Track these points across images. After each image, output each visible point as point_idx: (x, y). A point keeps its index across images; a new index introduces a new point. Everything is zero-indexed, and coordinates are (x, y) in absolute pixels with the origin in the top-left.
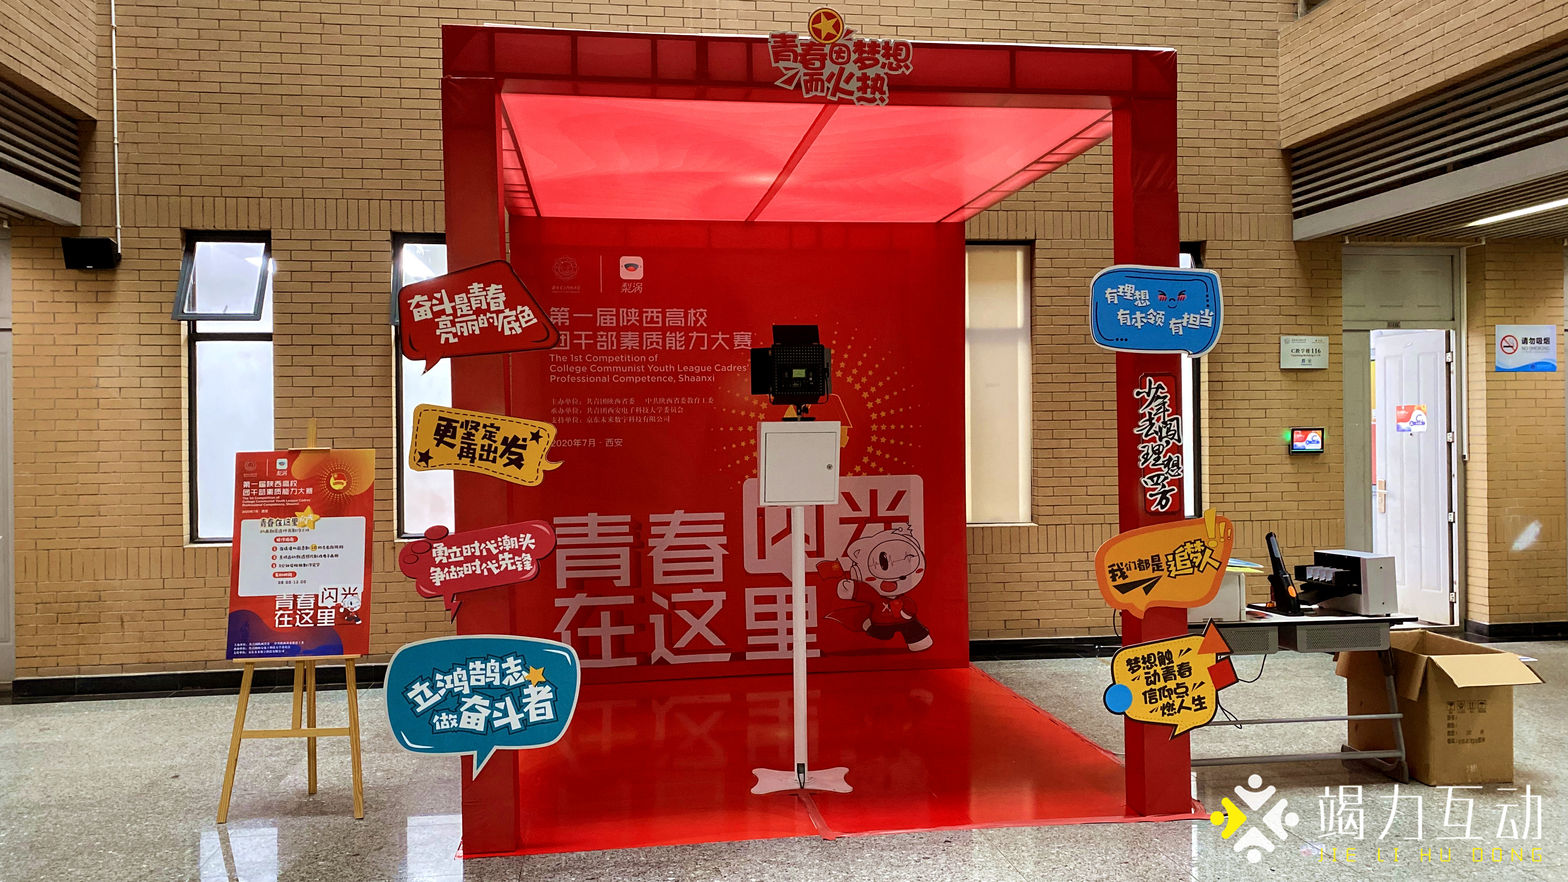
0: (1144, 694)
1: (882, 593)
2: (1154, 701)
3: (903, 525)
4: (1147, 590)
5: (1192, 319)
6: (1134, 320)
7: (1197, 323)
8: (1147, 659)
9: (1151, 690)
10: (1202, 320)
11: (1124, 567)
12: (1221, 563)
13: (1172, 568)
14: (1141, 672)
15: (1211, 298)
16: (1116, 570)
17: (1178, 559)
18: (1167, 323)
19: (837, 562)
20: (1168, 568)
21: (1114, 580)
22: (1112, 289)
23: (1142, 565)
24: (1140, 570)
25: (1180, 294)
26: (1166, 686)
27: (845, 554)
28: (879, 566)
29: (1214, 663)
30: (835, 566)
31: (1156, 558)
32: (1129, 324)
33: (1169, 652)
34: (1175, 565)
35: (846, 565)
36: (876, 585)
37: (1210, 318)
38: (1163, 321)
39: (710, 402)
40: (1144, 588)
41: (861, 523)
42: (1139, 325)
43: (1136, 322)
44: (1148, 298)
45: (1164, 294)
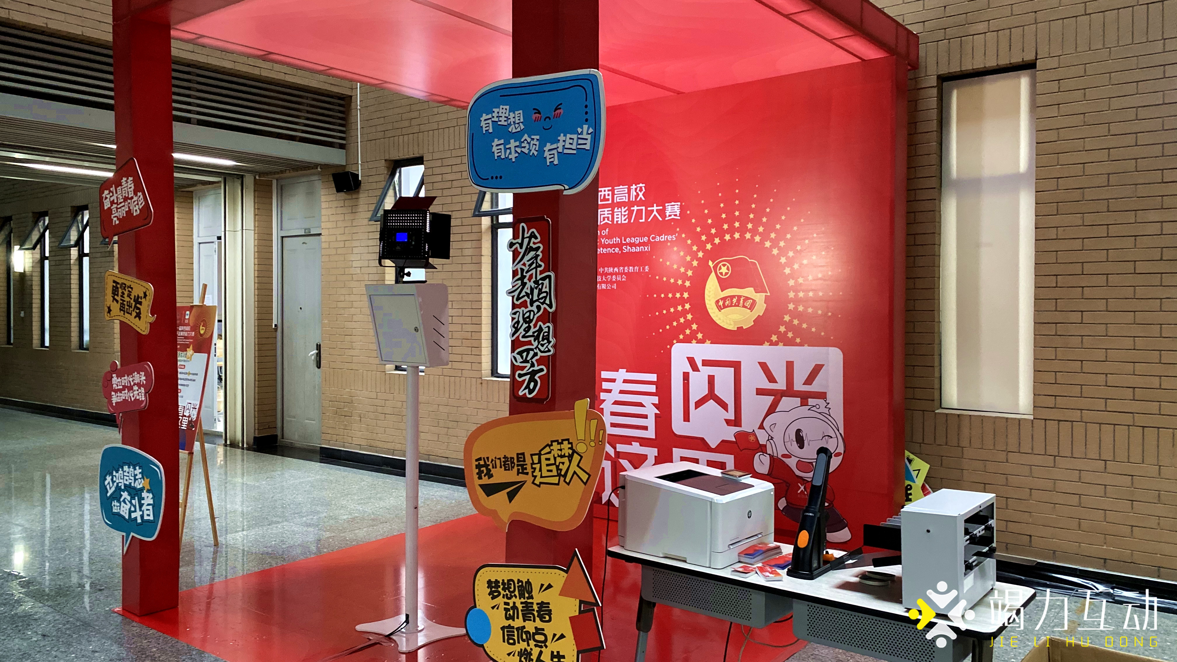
0: (503, 628)
1: (798, 473)
2: (511, 641)
3: (821, 402)
4: (511, 496)
5: (568, 141)
6: (508, 151)
7: (574, 147)
8: (507, 585)
9: (509, 626)
10: (580, 141)
11: (489, 463)
12: (589, 476)
13: (537, 473)
14: (500, 600)
15: (590, 110)
16: (483, 466)
17: (544, 462)
18: (541, 151)
19: (753, 433)
20: (533, 472)
21: (480, 478)
22: (487, 115)
23: (507, 463)
24: (505, 470)
25: (556, 110)
26: (524, 627)
27: (761, 427)
28: (795, 445)
29: (577, 613)
30: (752, 438)
31: (521, 456)
32: (503, 157)
33: (528, 583)
34: (540, 470)
35: (762, 438)
36: (792, 463)
37: (589, 137)
38: (537, 149)
39: (647, 270)
40: (508, 493)
41: (778, 395)
42: (513, 156)
43: (510, 153)
44: (522, 120)
45: (539, 113)
